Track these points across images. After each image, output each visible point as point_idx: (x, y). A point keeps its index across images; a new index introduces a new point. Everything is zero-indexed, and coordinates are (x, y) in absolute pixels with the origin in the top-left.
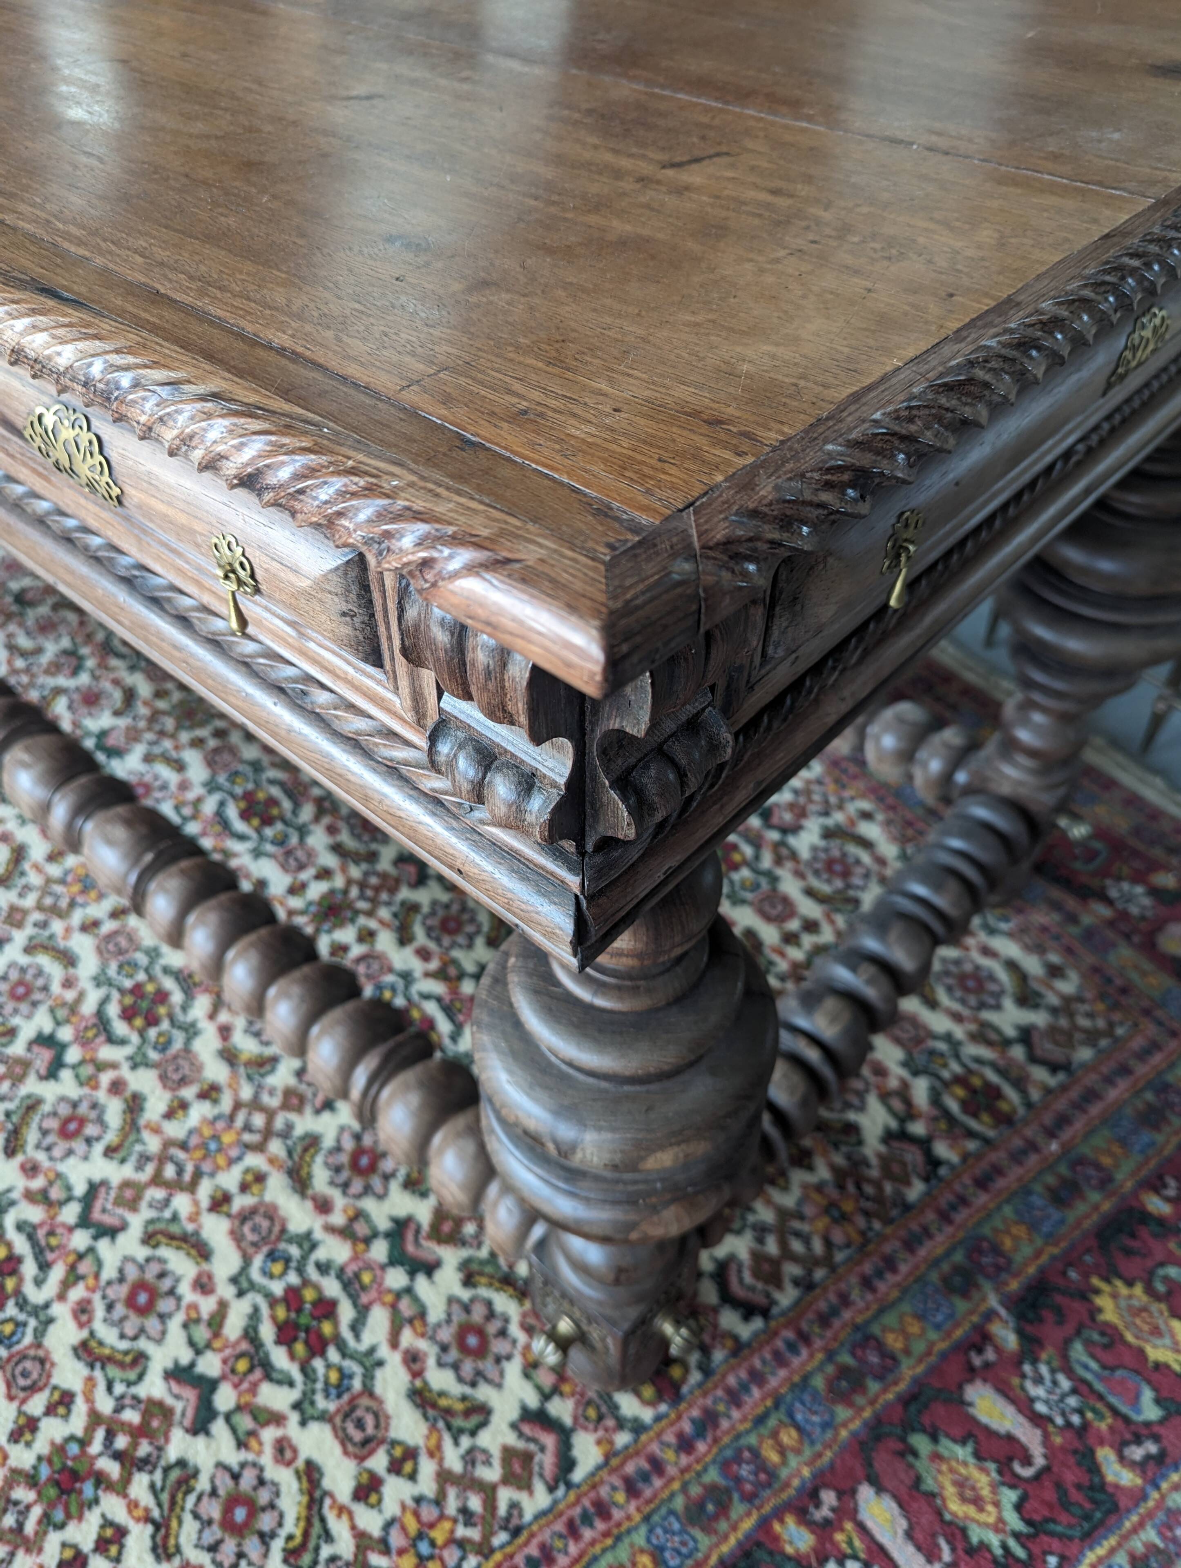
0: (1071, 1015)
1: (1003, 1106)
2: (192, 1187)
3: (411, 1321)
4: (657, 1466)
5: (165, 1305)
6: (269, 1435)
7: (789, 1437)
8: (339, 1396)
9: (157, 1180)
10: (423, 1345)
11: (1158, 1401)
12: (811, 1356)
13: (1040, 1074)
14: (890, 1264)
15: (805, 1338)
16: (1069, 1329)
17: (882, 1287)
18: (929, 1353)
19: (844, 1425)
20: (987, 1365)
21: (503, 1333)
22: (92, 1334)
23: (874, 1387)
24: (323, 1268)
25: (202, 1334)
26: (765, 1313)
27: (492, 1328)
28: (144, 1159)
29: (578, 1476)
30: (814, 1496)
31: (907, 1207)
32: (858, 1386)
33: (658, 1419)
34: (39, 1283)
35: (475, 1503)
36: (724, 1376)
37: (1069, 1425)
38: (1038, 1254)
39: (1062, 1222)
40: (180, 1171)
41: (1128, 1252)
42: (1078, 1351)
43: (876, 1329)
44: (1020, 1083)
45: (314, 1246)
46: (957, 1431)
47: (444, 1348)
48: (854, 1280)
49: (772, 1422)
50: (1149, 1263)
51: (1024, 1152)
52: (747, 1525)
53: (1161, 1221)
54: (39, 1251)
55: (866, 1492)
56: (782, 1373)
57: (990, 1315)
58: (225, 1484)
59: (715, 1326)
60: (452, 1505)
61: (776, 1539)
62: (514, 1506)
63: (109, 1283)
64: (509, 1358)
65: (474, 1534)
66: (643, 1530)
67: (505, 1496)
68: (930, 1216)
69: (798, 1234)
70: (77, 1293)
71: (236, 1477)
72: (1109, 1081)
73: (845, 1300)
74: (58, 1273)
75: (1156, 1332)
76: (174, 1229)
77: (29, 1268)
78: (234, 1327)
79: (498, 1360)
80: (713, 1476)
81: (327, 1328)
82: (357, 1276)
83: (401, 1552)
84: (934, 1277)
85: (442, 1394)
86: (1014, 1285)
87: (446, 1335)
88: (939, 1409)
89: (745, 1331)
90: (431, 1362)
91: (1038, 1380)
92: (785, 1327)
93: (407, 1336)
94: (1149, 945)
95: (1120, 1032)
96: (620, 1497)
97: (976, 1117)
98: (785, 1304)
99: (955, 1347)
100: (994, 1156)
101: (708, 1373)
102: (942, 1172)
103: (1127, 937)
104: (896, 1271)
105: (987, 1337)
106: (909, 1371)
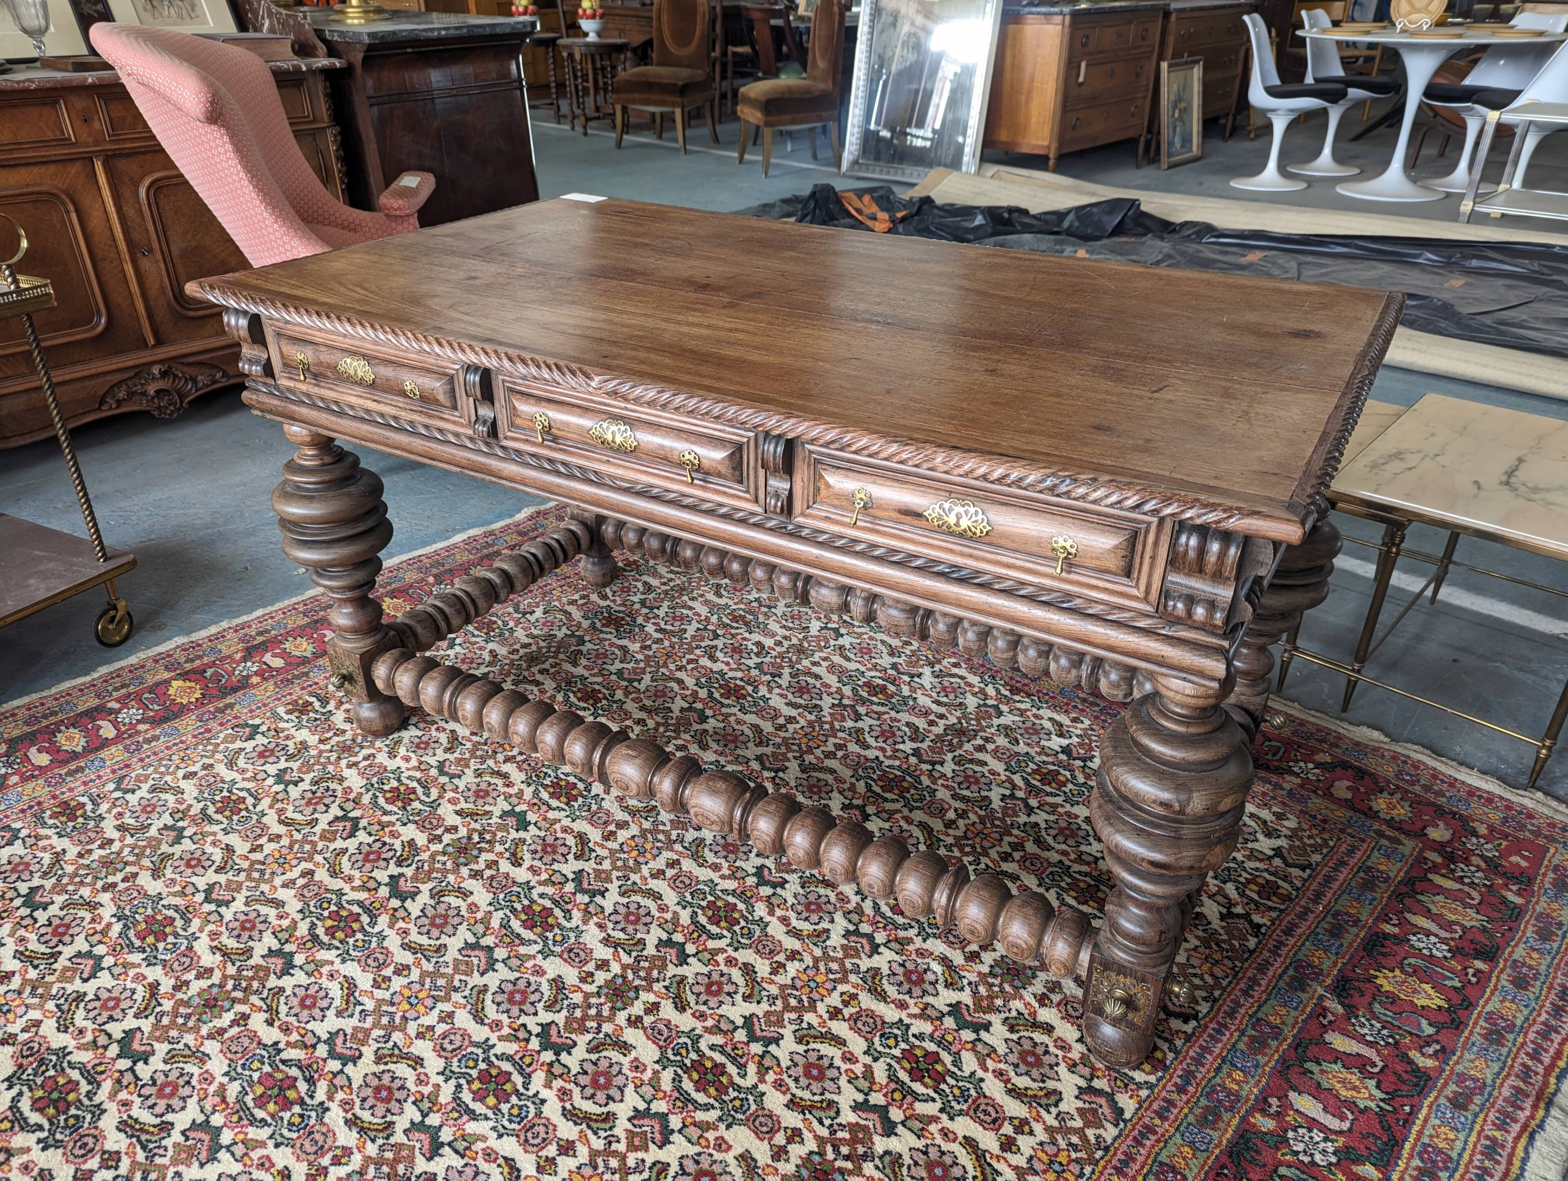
0: (1301, 839)
1: (1282, 891)
2: (813, 1008)
3: (988, 1055)
4: (1171, 1103)
5: (832, 1073)
6: (933, 1128)
7: (1238, 1075)
8: (966, 1101)
9: (787, 1008)
10: (1002, 1066)
11: (1430, 1024)
12: (1232, 1035)
13: (1295, 872)
14: (1254, 982)
15: (1224, 1026)
16: (1368, 998)
17: (1256, 994)
18: (1296, 1023)
19: (1266, 1064)
20: (1330, 1022)
21: (1046, 1052)
22: (794, 1095)
23: (1274, 1044)
24: (920, 1037)
25: (864, 1084)
26: (1196, 1017)
27: (1040, 1050)
28: (772, 999)
29: (1127, 1115)
30: (1265, 1100)
31: (1252, 952)
32: (1265, 1045)
33: (1159, 1080)
34: (744, 1076)
35: (1075, 1140)
36: (1187, 1052)
37: (1388, 1044)
38: (1335, 963)
39: (1341, 945)
40: (801, 1001)
41: (1384, 955)
42: (1377, 1007)
43: (1260, 1015)
44: (1285, 878)
45: (908, 1027)
46: (1330, 1058)
47: (1016, 1066)
48: (1238, 993)
49: (1225, 1070)
50: (1398, 958)
51: (1305, 914)
52: (1235, 1122)
53: (1395, 936)
54: (734, 1060)
55: (1292, 1095)
56: (1219, 1045)
57: (1321, 998)
58: (921, 1158)
59: (1170, 1029)
60: (1063, 1144)
61: (1254, 1125)
62: (1098, 1137)
63: (788, 1068)
64: (1057, 1064)
65: (1082, 1155)
66: (1178, 1135)
67: (1090, 1133)
68: (1266, 954)
69: (1195, 975)
70: (771, 1077)
71: (926, 1153)
72: (1336, 870)
74: (752, 1068)
75: (1415, 991)
76: (812, 1032)
77: (732, 1069)
78: (881, 1076)
79: (1051, 1067)
80: (1203, 1102)
81: (939, 1067)
82: (943, 1037)
83: (1045, 1172)
84: (1282, 984)
85: (1026, 1089)
86: (1329, 981)
87: (1013, 1058)
88: (1314, 1050)
89: (1189, 1027)
90: (1012, 1074)
91: (1363, 1026)
92: (1211, 1021)
93: (990, 1064)
94: (1328, 795)
95: (1331, 844)
96: (1157, 1121)
97: (1269, 899)
98: (1205, 1011)
99: (1310, 1016)
100: (1289, 918)
101: (1177, 1052)
102: (1263, 930)
103: (1315, 792)
104: (1260, 985)
105: (1325, 1009)
106: (1290, 1033)
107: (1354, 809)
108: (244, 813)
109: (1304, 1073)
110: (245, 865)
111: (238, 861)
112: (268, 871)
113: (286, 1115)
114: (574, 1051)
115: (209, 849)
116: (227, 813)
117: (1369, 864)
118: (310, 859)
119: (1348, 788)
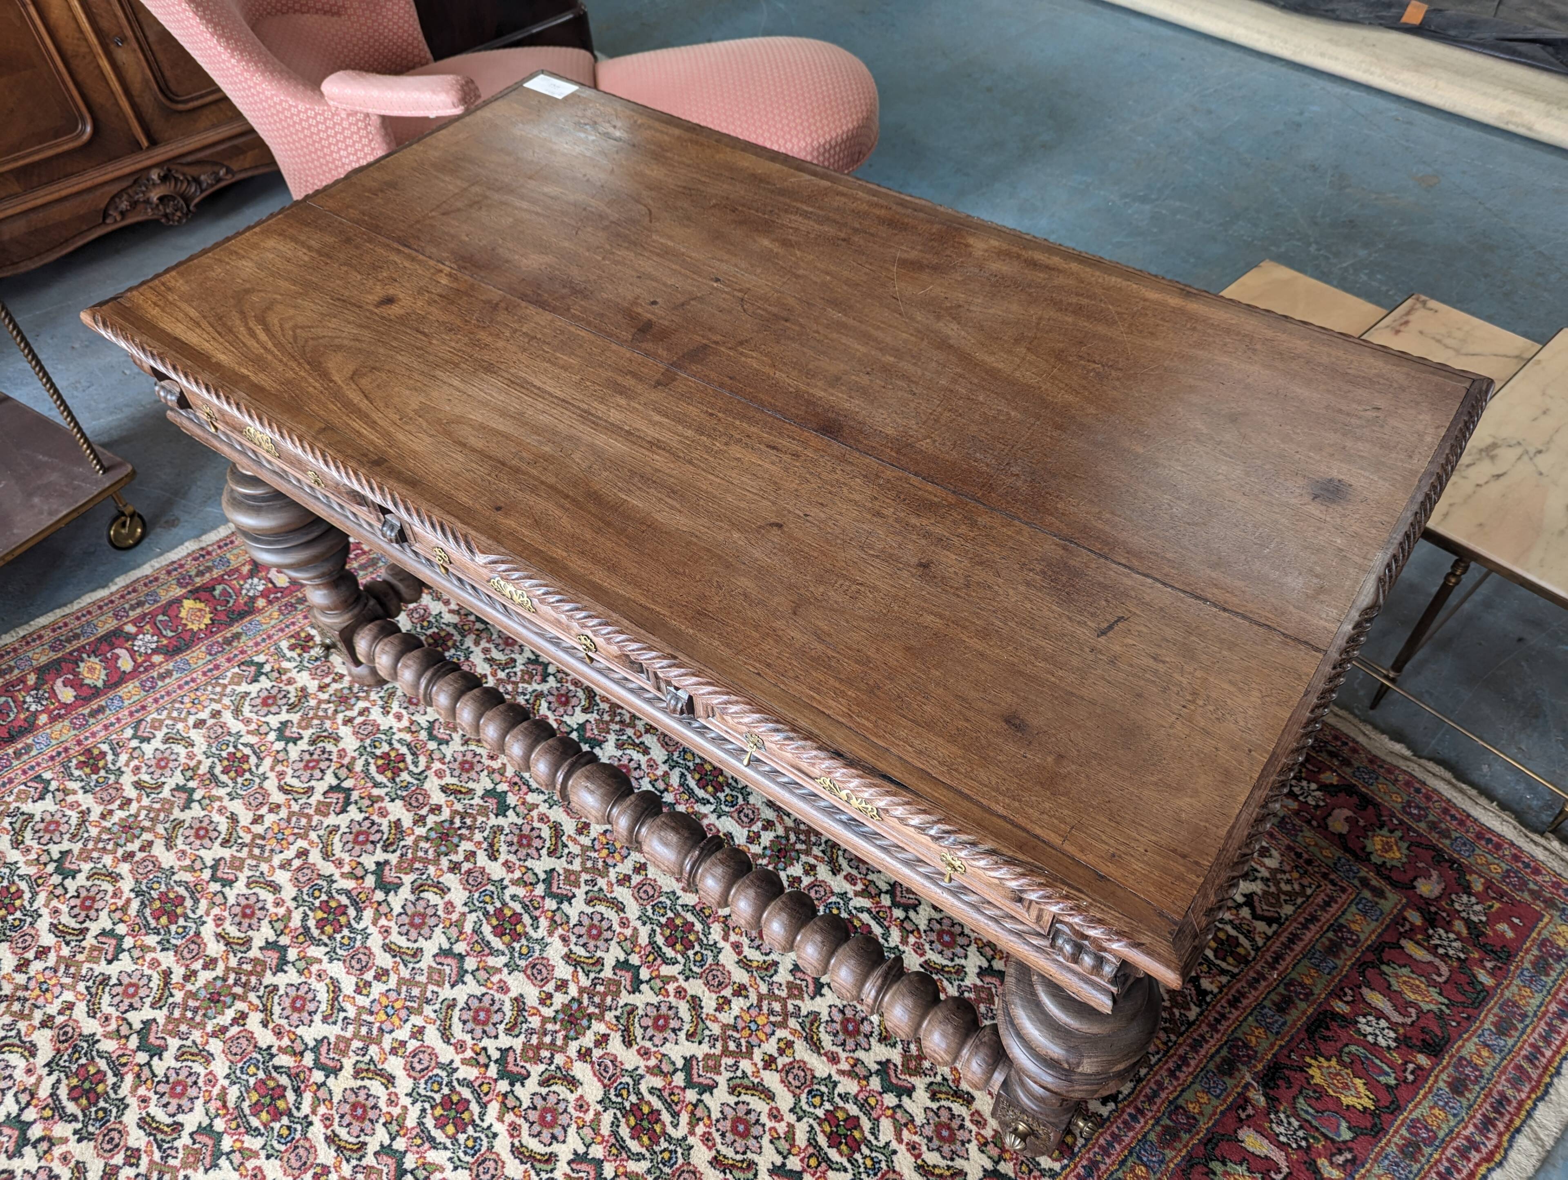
0: (1277, 884)
1: (1240, 950)
2: (749, 1054)
3: (906, 1125)
5: (756, 1131)
7: (1140, 1171)
8: (875, 1174)
9: (726, 1052)
10: (916, 1138)
11: (1349, 1128)
12: (1146, 1123)
13: (1261, 926)
14: (1184, 1060)
15: (1141, 1112)
16: (1295, 1090)
17: (1182, 1076)
18: (1214, 1114)
19: (1171, 1161)
20: (1249, 1116)
21: (962, 1127)
22: (718, 1152)
23: (1185, 1137)
24: (844, 1097)
25: (784, 1145)
26: (1115, 1100)
27: (955, 1124)
28: (714, 1039)
31: (1190, 1024)
32: (1176, 1137)
33: (1063, 1168)
34: (676, 1126)
36: (1097, 1139)
37: (1300, 1147)
38: (1272, 1045)
39: (1284, 1023)
40: (739, 1045)
41: (1326, 1039)
42: (1301, 1103)
43: (1181, 1101)
44: (1249, 935)
45: (835, 1084)
46: (1237, 1158)
47: (930, 1140)
48: (1164, 1073)
49: (1129, 1163)
50: (1339, 1045)
51: (1257, 981)
53: (1343, 1017)
54: (669, 1106)
56: (1131, 1134)
57: (1247, 1086)
63: (718, 1121)
64: (969, 1141)
68: (1205, 1028)
70: (700, 1129)
72: (1305, 927)
74: (684, 1118)
75: (1346, 1087)
76: (746, 1082)
77: (666, 1117)
78: (801, 1139)
79: (963, 1143)
81: (857, 1134)
82: (866, 1100)
84: (1211, 1066)
85: (934, 1166)
86: (1260, 1067)
87: (929, 1131)
88: (1224, 1146)
90: (924, 1148)
91: (1280, 1123)
92: (1128, 1106)
93: (905, 1133)
94: (1323, 827)
95: (1309, 891)
97: (1224, 960)
98: (1126, 1092)
99: (1229, 1108)
100: (1239, 985)
102: (1208, 999)
103: (1309, 822)
104: (1188, 1065)
105: (1247, 1100)
106: (1204, 1125)
107: (1346, 849)
108: (247, 775)
109: (1207, 1174)
110: (247, 838)
111: (242, 834)
112: (268, 848)
113: (276, 1125)
114: (527, 1082)
115: (216, 817)
116: (232, 774)
117: (1342, 921)
118: (305, 836)
119: (1347, 819)
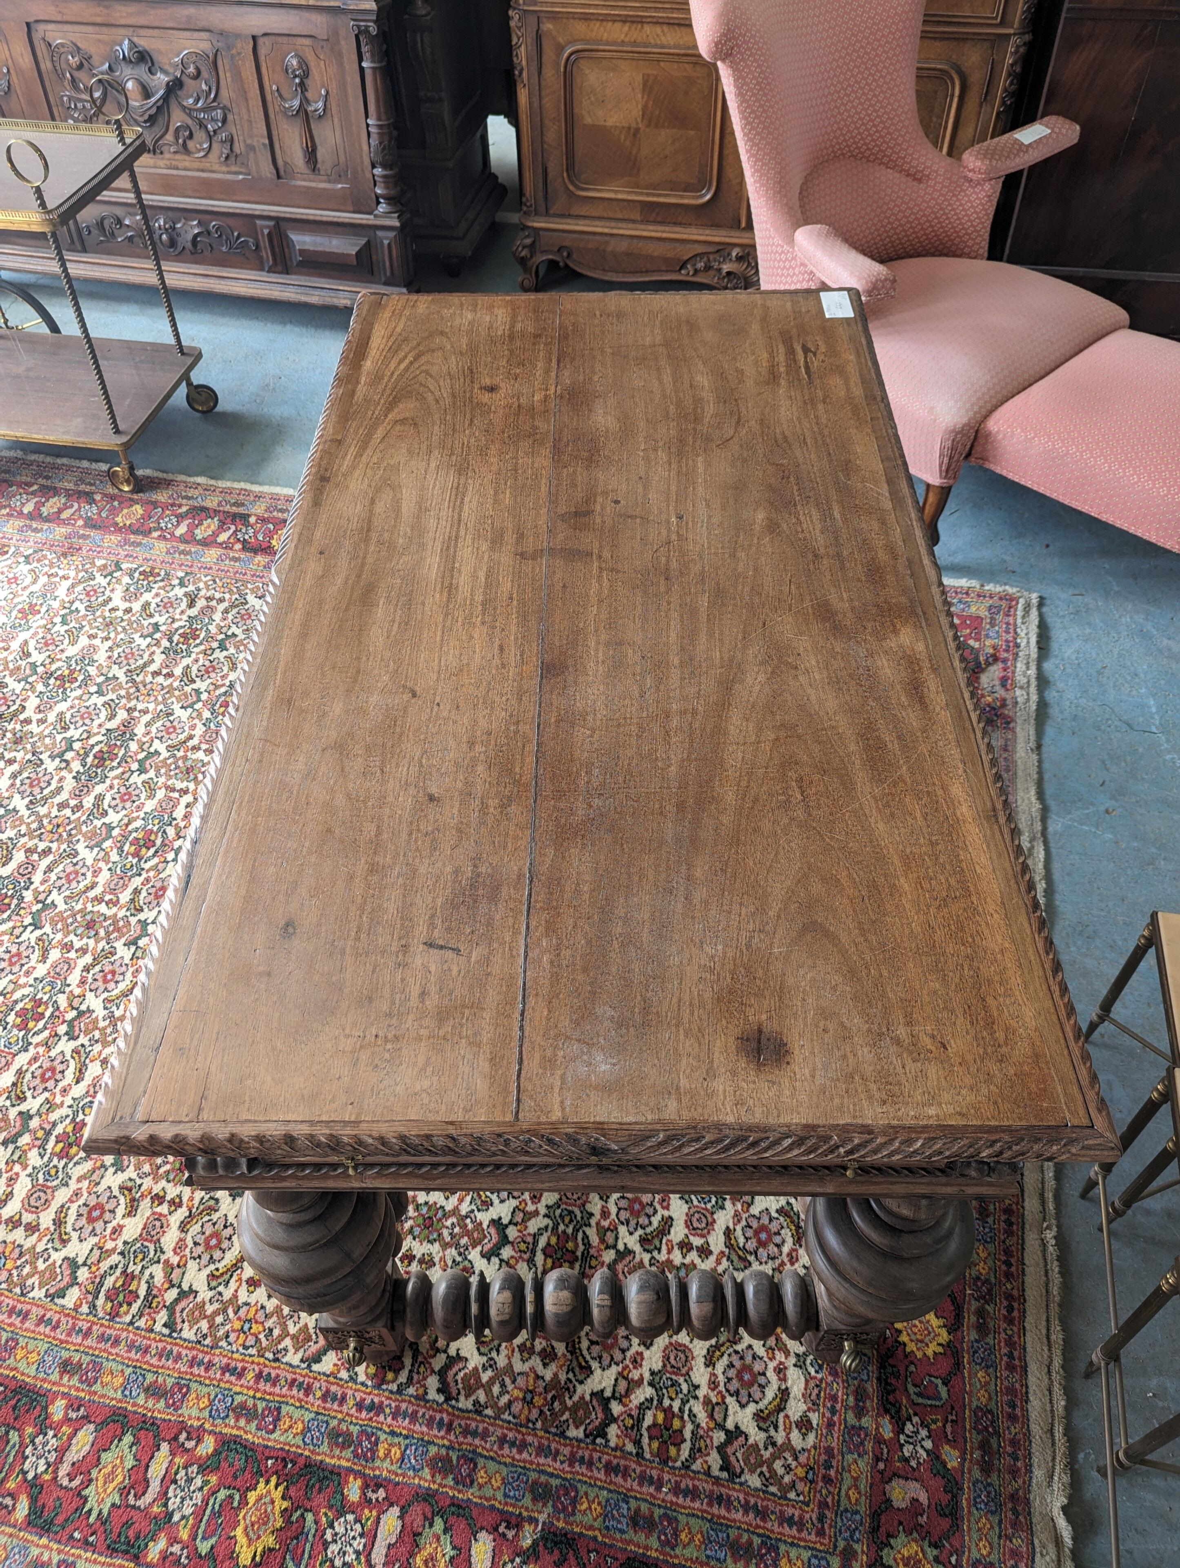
0: (776, 1456)
1: (673, 1451)
4: (343, 1400)
7: (396, 1452)
12: (443, 1438)
13: (714, 1460)
14: (522, 1446)
15: (450, 1428)
17: (506, 1450)
18: (487, 1499)
19: (420, 1478)
20: (504, 1535)
23: (450, 1481)
26: (448, 1399)
29: (315, 1367)
30: (378, 1486)
31: (562, 1434)
32: (445, 1472)
33: (362, 1384)
35: (276, 1332)
36: (403, 1401)
38: (591, 1528)
39: (622, 1531)
43: (481, 1462)
44: (697, 1450)
46: (457, 1542)
48: (499, 1432)
49: (396, 1440)
51: (651, 1481)
52: (344, 1463)
55: (395, 1511)
56: (425, 1429)
57: (533, 1521)
58: (220, 1225)
59: (425, 1379)
60: (269, 1324)
61: (347, 1482)
62: (286, 1350)
65: (265, 1343)
66: (313, 1415)
67: (287, 1342)
68: (567, 1451)
69: (503, 1385)
71: (225, 1227)
72: (746, 1508)
73: (485, 1435)
80: (354, 1430)
83: (239, 1319)
84: (533, 1475)
86: (561, 1525)
88: (462, 1523)
89: (432, 1395)
92: (449, 1414)
94: (882, 1478)
95: (792, 1495)
96: (319, 1394)
97: (651, 1438)
98: (460, 1405)
99: (502, 1512)
100: (634, 1466)
101: (399, 1391)
102: (599, 1441)
103: (878, 1459)
104: (520, 1452)
105: (518, 1526)
106: (470, 1494)
107: (875, 1515)
109: (426, 1518)
113: (130, 858)
117: (782, 1548)
119: (915, 1501)
